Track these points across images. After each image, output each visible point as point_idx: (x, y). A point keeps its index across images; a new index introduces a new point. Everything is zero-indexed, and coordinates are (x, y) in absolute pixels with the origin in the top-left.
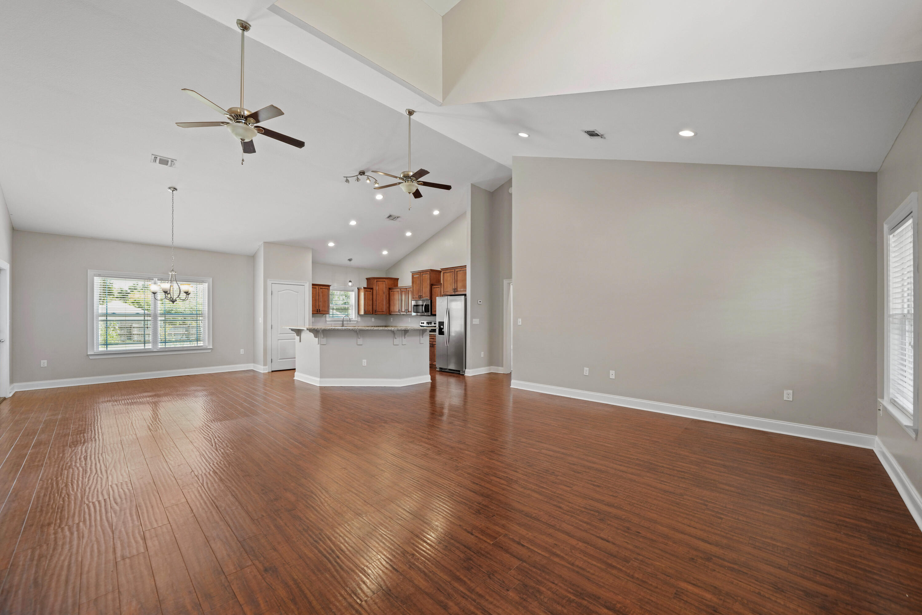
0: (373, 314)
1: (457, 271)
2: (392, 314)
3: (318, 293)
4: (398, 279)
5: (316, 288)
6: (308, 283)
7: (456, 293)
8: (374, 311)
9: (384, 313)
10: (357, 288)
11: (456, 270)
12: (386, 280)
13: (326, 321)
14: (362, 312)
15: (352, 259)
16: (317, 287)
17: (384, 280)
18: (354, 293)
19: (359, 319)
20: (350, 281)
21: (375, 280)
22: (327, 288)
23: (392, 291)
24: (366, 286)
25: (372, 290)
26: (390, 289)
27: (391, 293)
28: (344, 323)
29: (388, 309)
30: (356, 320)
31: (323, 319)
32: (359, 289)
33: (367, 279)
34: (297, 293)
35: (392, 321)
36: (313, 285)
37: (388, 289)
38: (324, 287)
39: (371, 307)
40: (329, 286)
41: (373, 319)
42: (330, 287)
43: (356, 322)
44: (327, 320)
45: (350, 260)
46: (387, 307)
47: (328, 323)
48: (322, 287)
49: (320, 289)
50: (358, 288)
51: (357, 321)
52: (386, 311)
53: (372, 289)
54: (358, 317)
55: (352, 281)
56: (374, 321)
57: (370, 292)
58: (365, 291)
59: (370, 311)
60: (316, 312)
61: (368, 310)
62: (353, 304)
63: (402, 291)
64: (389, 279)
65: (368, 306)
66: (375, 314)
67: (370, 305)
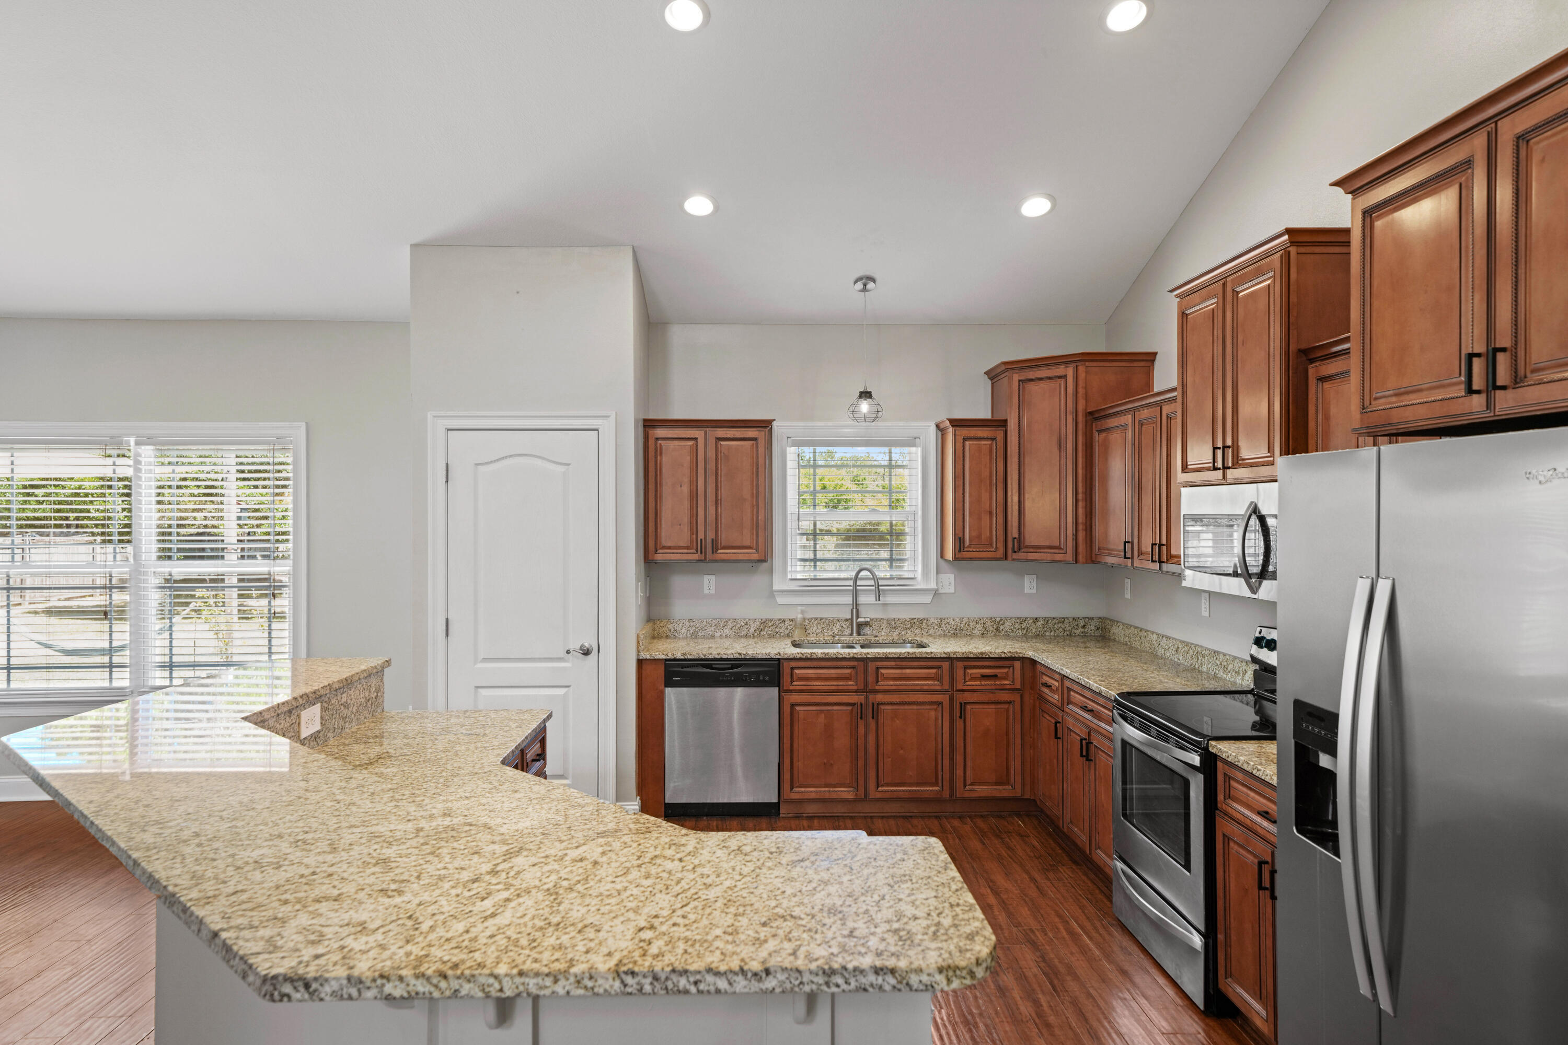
0: (1006, 558)
1: (1521, 140)
2: (1102, 563)
3: (707, 459)
6: (612, 415)
7: (1505, 402)
8: (1010, 544)
9: (1058, 557)
10: (933, 428)
12: (1070, 372)
13: (773, 590)
15: (874, 280)
16: (700, 435)
17: (1059, 371)
18: (917, 452)
19: (949, 581)
20: (866, 394)
21: (1016, 377)
22: (756, 433)
23: (1100, 431)
24: (978, 411)
25: (999, 434)
26: (1092, 417)
27: (1098, 438)
29: (1081, 535)
30: (933, 585)
32: (943, 430)
34: (561, 469)
35: (1128, 595)
37: (1081, 418)
38: (733, 433)
39: (997, 521)
40: (765, 425)
41: (1029, 585)
42: (773, 428)
43: (928, 599)
44: (777, 586)
45: (864, 282)
46: (1077, 524)
47: (780, 600)
48: (721, 433)
49: (712, 441)
50: (937, 426)
51: (937, 594)
52: (1078, 547)
53: (1003, 424)
54: (941, 576)
55: (870, 393)
56: (1034, 591)
57: (992, 445)
58: (960, 439)
59: (991, 545)
60: (697, 552)
61: (979, 536)
62: (917, 506)
63: (1141, 424)
64: (1087, 364)
65: (980, 519)
66: (1018, 560)
67: (991, 513)
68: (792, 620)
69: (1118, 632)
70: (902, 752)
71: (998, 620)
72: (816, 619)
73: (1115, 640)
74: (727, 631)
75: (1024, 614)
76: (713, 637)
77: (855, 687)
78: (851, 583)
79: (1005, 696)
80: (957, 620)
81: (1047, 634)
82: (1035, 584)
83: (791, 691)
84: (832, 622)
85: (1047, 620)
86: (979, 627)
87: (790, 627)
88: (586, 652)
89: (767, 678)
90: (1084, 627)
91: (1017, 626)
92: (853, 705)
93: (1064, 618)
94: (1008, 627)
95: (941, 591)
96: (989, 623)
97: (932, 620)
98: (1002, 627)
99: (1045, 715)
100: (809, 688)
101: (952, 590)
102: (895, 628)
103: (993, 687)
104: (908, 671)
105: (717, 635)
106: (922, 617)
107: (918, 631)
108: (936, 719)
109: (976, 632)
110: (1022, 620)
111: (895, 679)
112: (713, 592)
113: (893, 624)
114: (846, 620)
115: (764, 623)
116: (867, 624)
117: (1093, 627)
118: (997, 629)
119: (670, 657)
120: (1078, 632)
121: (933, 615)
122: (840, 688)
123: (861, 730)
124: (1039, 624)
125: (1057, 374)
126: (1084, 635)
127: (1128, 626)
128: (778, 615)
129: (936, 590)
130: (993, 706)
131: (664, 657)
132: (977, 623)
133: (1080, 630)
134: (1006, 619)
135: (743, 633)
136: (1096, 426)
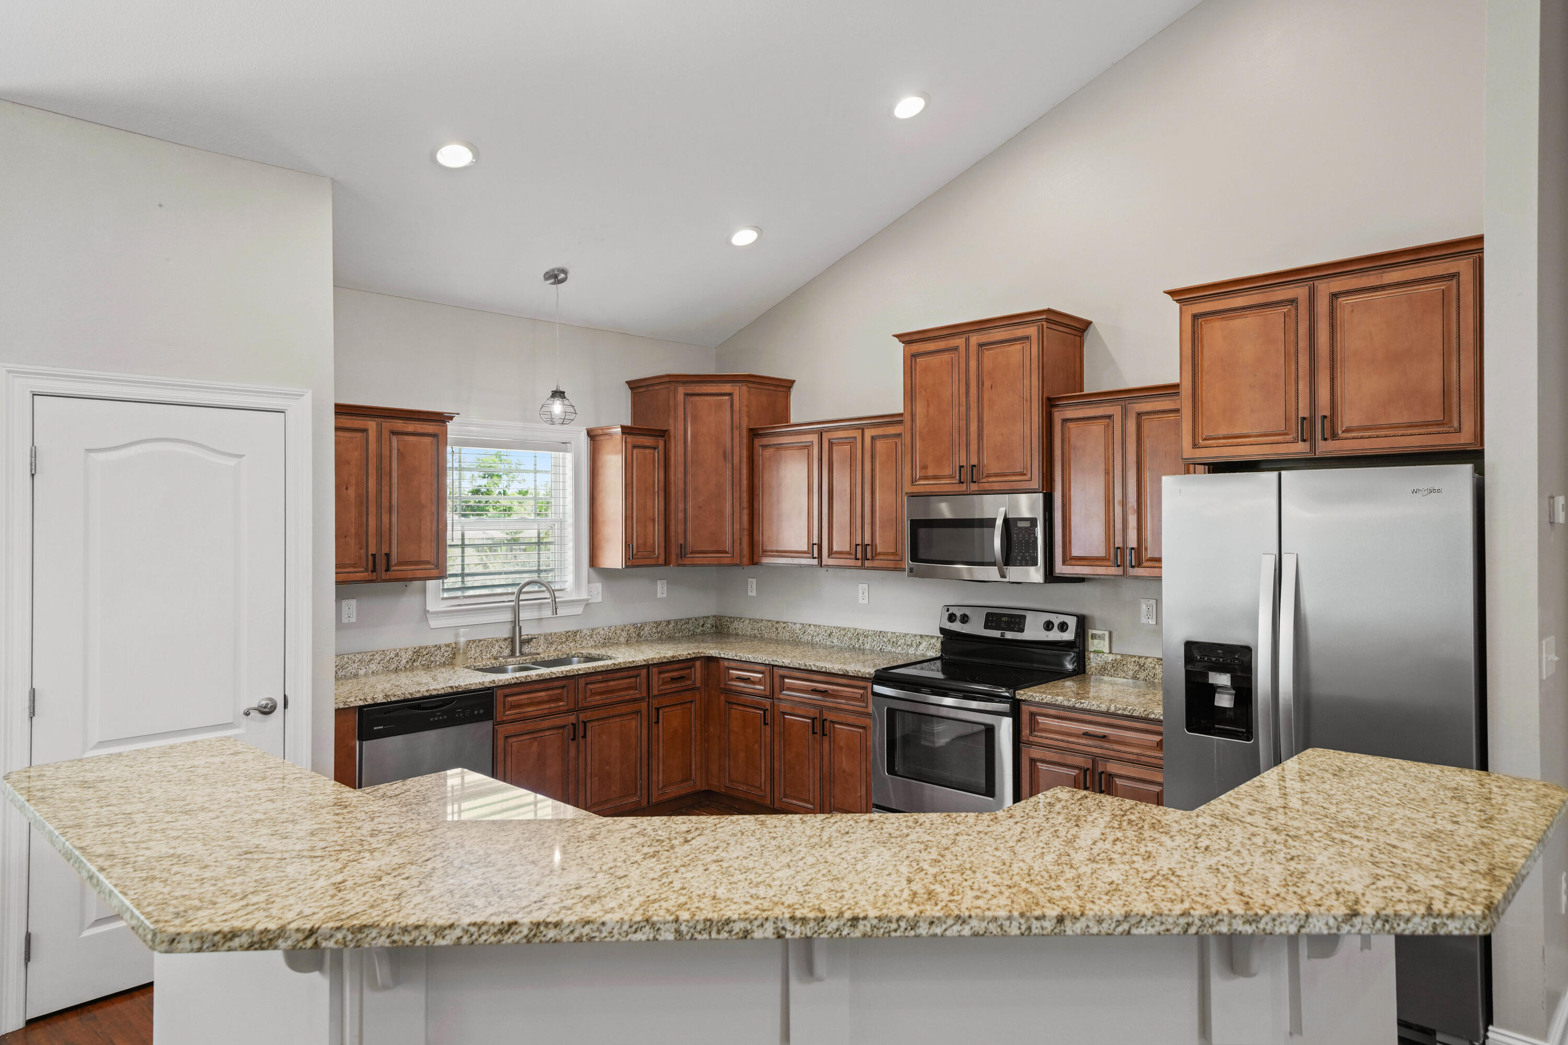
0: (667, 563)
1: (1334, 296)
2: (762, 564)
3: (380, 457)
4: (788, 385)
5: (365, 431)
6: (309, 396)
7: (1325, 448)
8: (674, 550)
9: (726, 561)
10: (584, 432)
11: (1325, 288)
12: (736, 391)
13: (426, 612)
14: (614, 557)
15: (564, 271)
16: (371, 425)
17: (723, 387)
18: (569, 457)
19: (596, 591)
20: (558, 394)
21: (681, 390)
22: (429, 428)
23: (765, 447)
24: (628, 423)
25: (662, 442)
26: (754, 434)
27: (762, 455)
28: (523, 615)
29: (743, 540)
30: (584, 596)
31: (408, 602)
32: (592, 436)
33: (634, 385)
34: (232, 462)
35: (752, 593)
36: (341, 410)
37: (744, 434)
38: (411, 427)
39: (660, 528)
40: (441, 419)
41: (661, 589)
42: (450, 425)
43: (579, 610)
44: (431, 607)
45: (556, 277)
46: (741, 529)
47: (434, 623)
48: (399, 425)
49: (386, 434)
50: (590, 432)
51: (587, 604)
52: (737, 549)
53: (664, 433)
54: (592, 585)
55: (563, 393)
56: (665, 595)
57: (654, 454)
58: (629, 446)
59: (654, 551)
60: (367, 570)
61: (645, 544)
62: (564, 513)
63: (831, 444)
64: (749, 385)
65: (645, 527)
66: (684, 565)
67: (654, 520)
68: (448, 646)
69: (744, 628)
70: (608, 767)
71: (639, 625)
72: (474, 641)
73: (737, 635)
74: (373, 667)
75: (658, 619)
76: (356, 676)
77: (565, 708)
78: (513, 598)
79: (687, 696)
80: (606, 629)
81: (677, 635)
82: (665, 588)
83: (503, 722)
84: (490, 643)
85: (676, 622)
86: (624, 634)
87: (446, 654)
88: (267, 710)
89: (481, 711)
90: (703, 626)
91: (654, 630)
92: (563, 727)
93: (689, 619)
94: (647, 632)
95: (591, 601)
96: (632, 630)
97: (585, 632)
98: (642, 633)
99: (735, 706)
100: (522, 715)
101: (600, 600)
102: (552, 643)
103: (681, 689)
104: (612, 683)
105: (362, 672)
106: (575, 628)
107: (572, 645)
108: (636, 728)
109: (622, 640)
110: (658, 624)
111: (601, 693)
112: (353, 620)
113: (550, 639)
114: (505, 639)
115: (417, 652)
116: (529, 641)
117: (709, 626)
118: (639, 635)
119: (370, 702)
120: (699, 631)
121: (584, 626)
122: (553, 710)
123: (573, 753)
124: (671, 626)
125: (723, 391)
126: (703, 633)
127: (756, 621)
128: (430, 640)
129: (587, 600)
130: (679, 707)
131: (361, 703)
132: (622, 631)
133: (701, 628)
134: (645, 624)
135: (393, 666)
136: (757, 442)
